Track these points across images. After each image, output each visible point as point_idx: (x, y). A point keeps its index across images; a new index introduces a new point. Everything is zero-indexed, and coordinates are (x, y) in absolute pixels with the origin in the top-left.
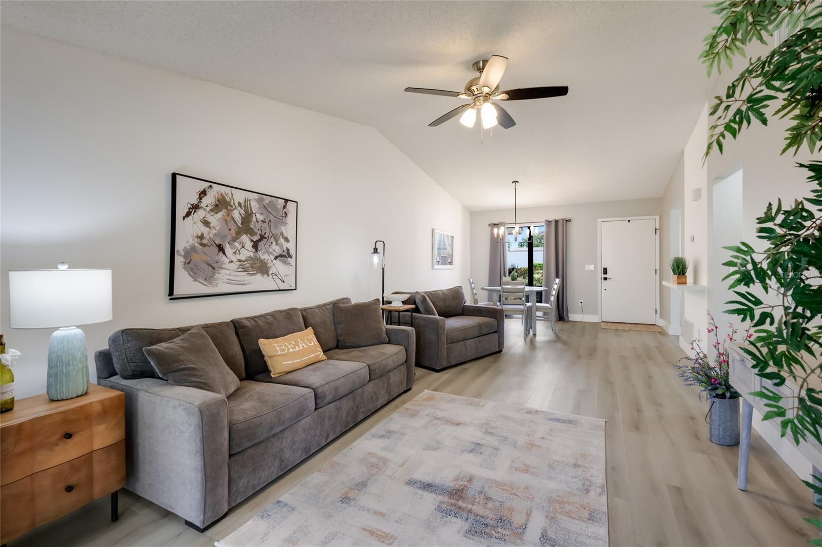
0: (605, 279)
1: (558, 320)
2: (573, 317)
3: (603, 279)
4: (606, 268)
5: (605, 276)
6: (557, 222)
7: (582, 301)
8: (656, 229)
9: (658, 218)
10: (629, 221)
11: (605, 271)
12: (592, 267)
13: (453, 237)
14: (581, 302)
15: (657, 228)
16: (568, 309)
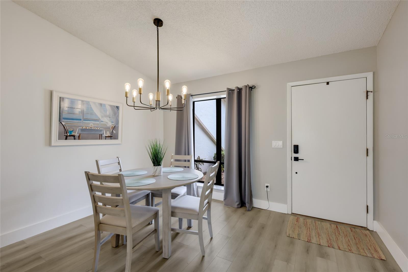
0: (296, 159)
1: (240, 206)
2: (259, 203)
3: (293, 159)
4: (298, 146)
5: (296, 155)
6: (240, 90)
7: (268, 185)
8: (367, 92)
9: (370, 76)
10: (328, 83)
11: (296, 149)
12: (279, 144)
13: (118, 107)
14: (267, 187)
15: (368, 90)
16: (253, 193)
